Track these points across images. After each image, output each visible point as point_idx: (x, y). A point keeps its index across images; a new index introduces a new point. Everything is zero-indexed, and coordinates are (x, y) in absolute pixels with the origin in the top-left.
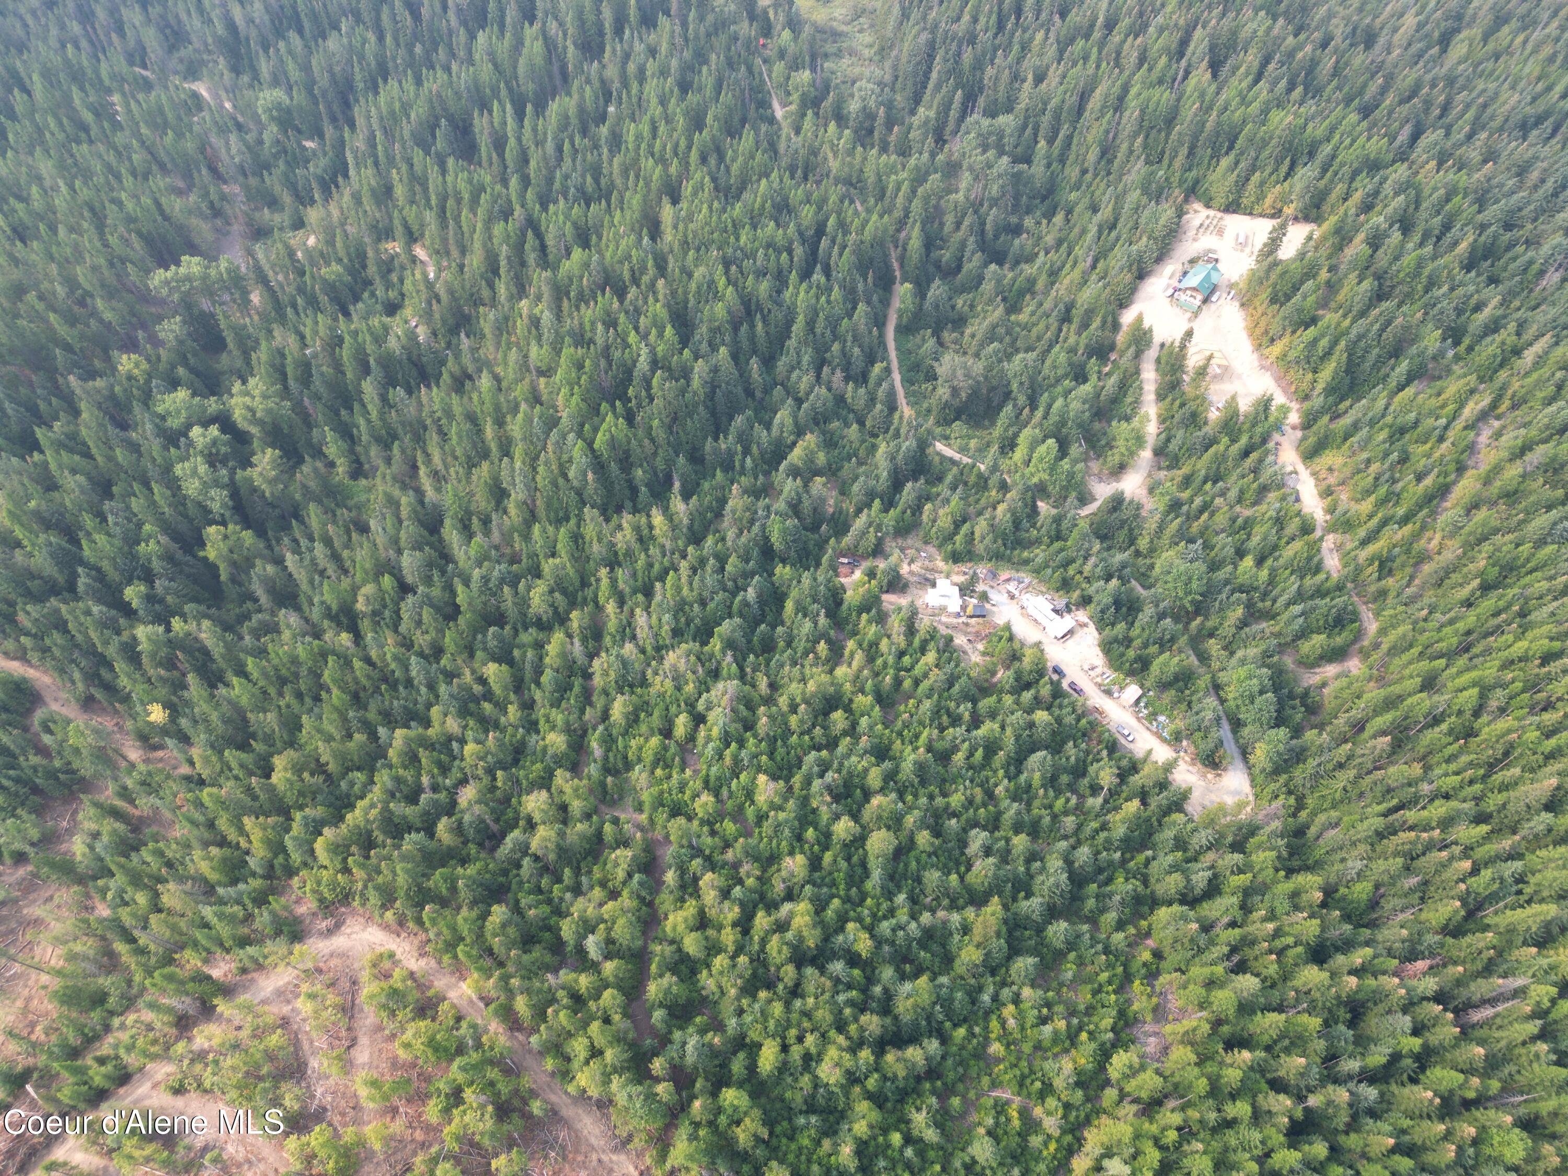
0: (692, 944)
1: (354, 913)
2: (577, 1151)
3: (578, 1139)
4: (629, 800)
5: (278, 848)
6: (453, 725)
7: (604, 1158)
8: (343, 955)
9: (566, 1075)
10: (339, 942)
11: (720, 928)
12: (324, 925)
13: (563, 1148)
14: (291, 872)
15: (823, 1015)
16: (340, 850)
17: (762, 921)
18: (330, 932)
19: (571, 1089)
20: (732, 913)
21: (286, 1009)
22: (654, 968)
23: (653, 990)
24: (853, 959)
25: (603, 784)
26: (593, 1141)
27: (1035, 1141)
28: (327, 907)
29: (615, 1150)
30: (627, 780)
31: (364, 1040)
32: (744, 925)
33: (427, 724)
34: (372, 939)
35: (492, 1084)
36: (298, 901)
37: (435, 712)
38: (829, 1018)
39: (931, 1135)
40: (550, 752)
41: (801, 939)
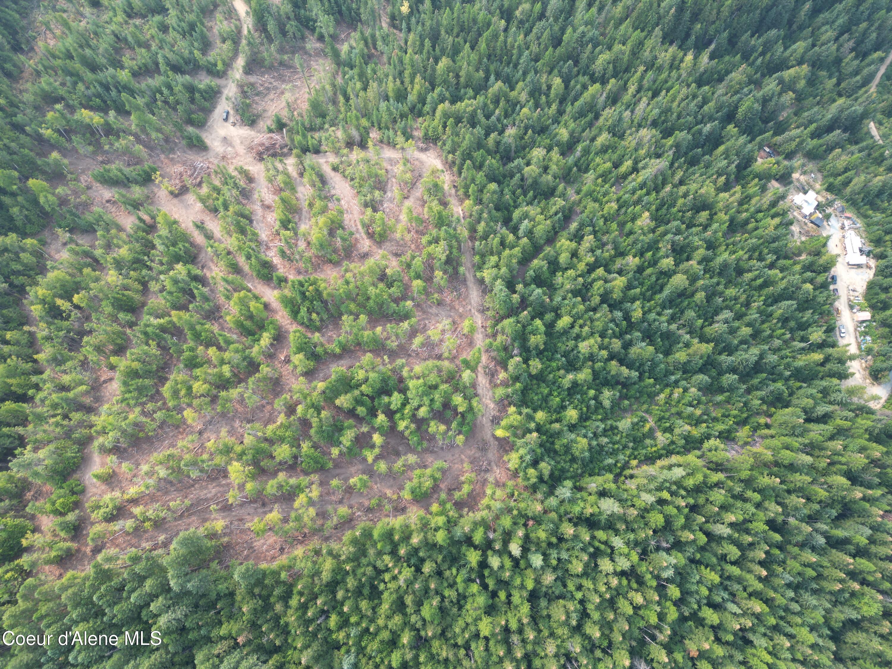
0: (564, 258)
1: (435, 148)
2: (464, 300)
3: (467, 297)
4: (576, 186)
5: (422, 100)
6: (523, 97)
7: (473, 310)
8: (422, 163)
9: (480, 268)
10: (422, 156)
11: (580, 260)
12: (421, 146)
13: (460, 294)
14: (420, 114)
15: (599, 325)
16: (446, 116)
17: (600, 271)
18: (422, 150)
19: (478, 274)
20: (591, 259)
21: (389, 167)
22: (541, 256)
23: (536, 263)
24: (627, 317)
25: (570, 170)
26: (473, 301)
27: (648, 441)
28: (426, 138)
29: (479, 311)
30: (581, 177)
31: (412, 199)
32: (591, 268)
33: (512, 89)
35: (452, 247)
36: (417, 129)
37: (521, 84)
38: (600, 328)
39: (607, 403)
40: (558, 137)
41: (611, 292)
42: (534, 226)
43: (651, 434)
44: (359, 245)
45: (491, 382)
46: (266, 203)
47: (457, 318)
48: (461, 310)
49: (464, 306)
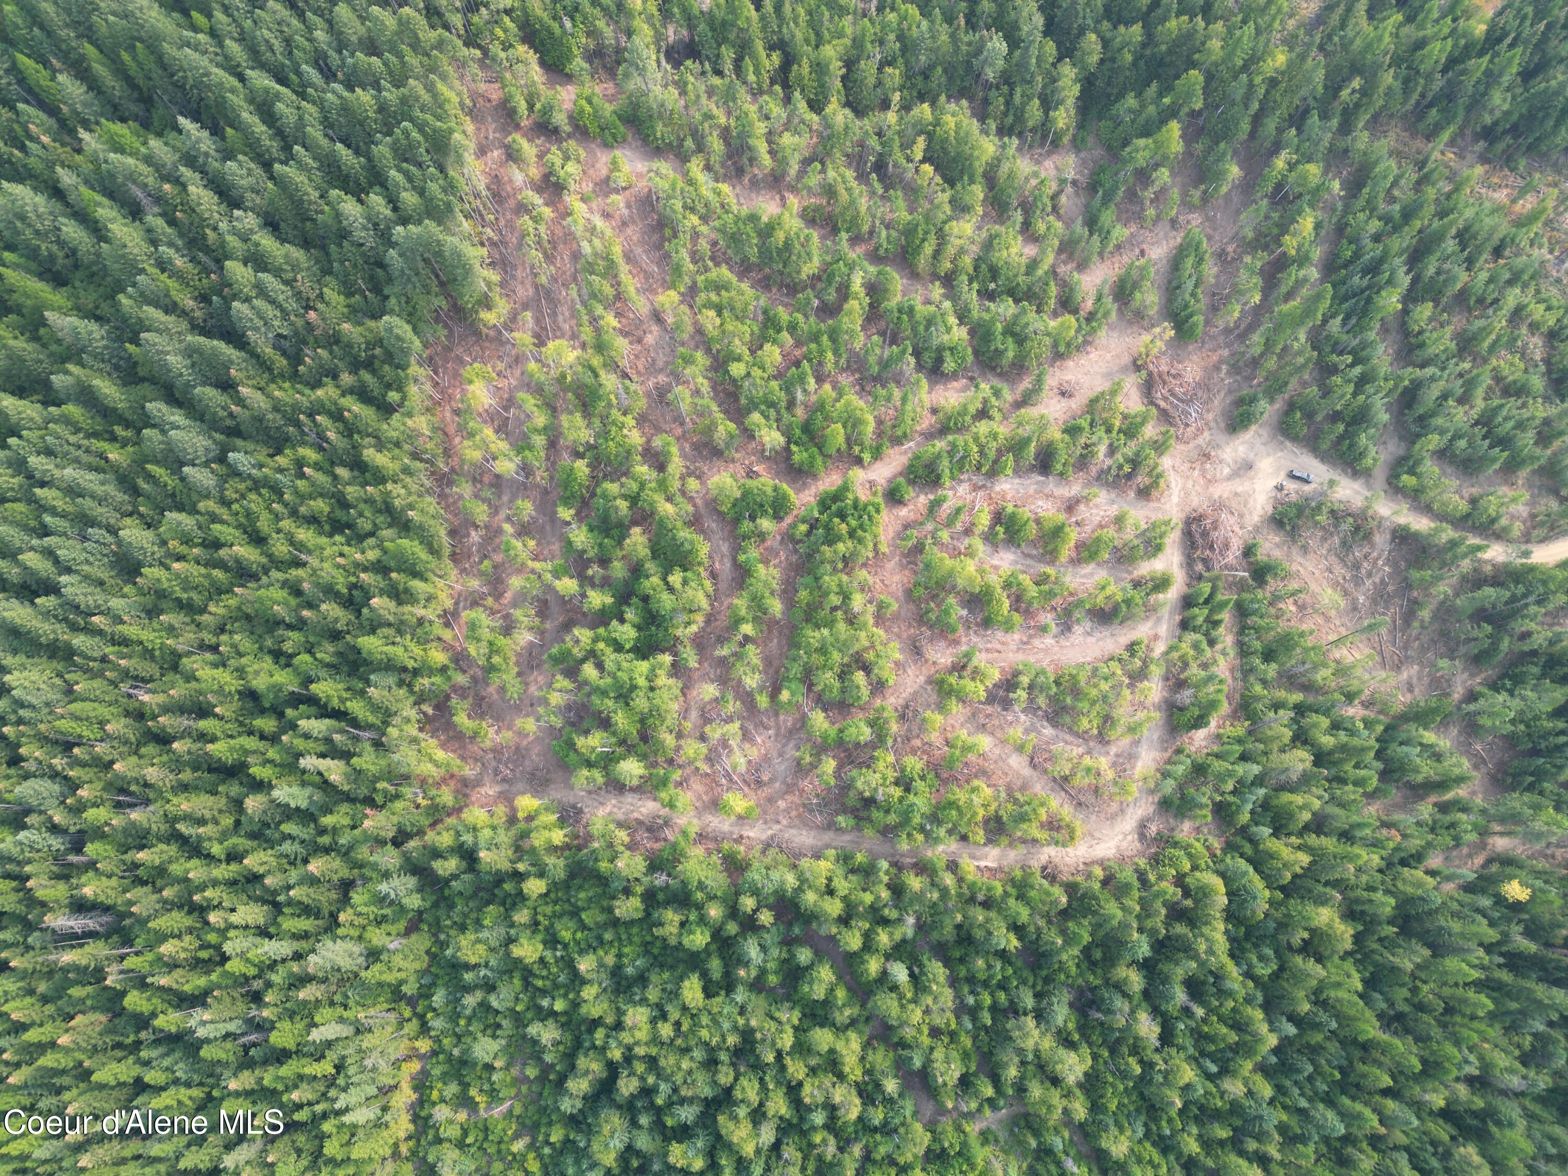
0: (823, 1038)
1: (1141, 854)
2: (799, 816)
3: (805, 824)
4: (1002, 1136)
5: (1259, 861)
6: (1235, 1088)
7: (777, 827)
8: (1112, 818)
9: (845, 858)
10: (1129, 823)
11: (813, 1071)
12: (1153, 829)
13: (811, 811)
14: (1230, 847)
16: (1202, 895)
17: (779, 1105)
18: (1142, 827)
19: (832, 853)
20: (809, 1093)
21: (1113, 750)
22: (841, 994)
23: (825, 974)
24: (683, 1133)
25: (1037, 1133)
26: (794, 831)
27: (452, 1089)
28: (1166, 841)
29: (772, 837)
30: (1024, 1155)
31: (1027, 771)
32: (793, 1091)
33: (1263, 1069)
34: (1103, 846)
35: (887, 812)
36: (1198, 830)
37: (1267, 1091)
39: (533, 1030)
40: (1114, 1130)
41: (735, 1118)
42: (901, 997)
43: (464, 1101)
44: (942, 644)
45: (640, 823)
46: (1082, 507)
47: (767, 791)
48: (782, 804)
49: (787, 811)
